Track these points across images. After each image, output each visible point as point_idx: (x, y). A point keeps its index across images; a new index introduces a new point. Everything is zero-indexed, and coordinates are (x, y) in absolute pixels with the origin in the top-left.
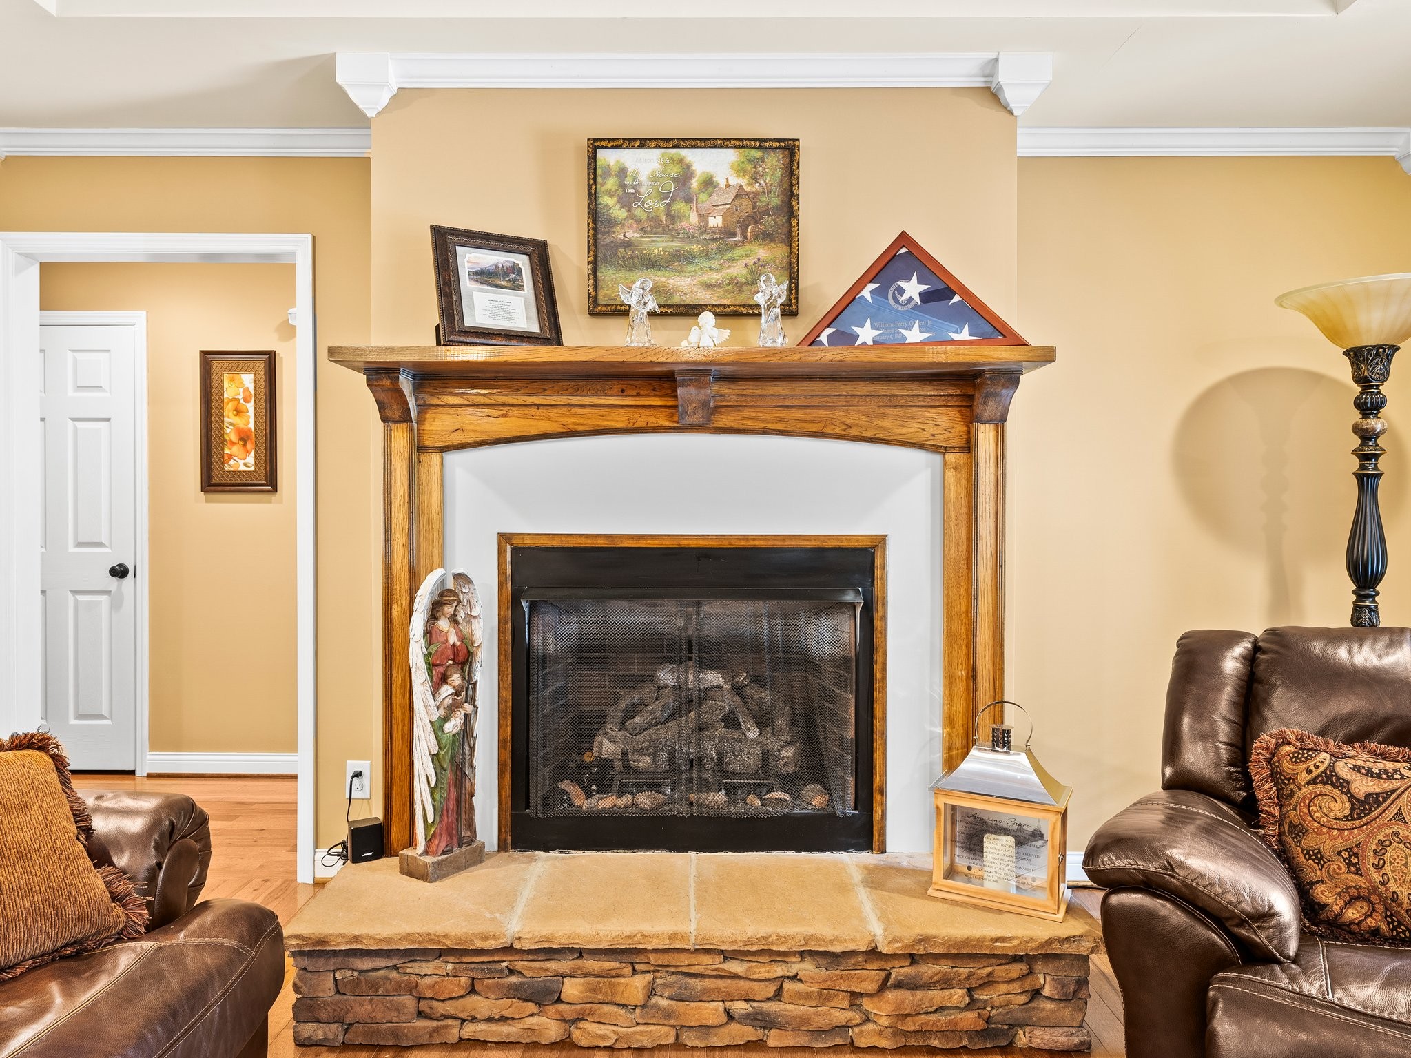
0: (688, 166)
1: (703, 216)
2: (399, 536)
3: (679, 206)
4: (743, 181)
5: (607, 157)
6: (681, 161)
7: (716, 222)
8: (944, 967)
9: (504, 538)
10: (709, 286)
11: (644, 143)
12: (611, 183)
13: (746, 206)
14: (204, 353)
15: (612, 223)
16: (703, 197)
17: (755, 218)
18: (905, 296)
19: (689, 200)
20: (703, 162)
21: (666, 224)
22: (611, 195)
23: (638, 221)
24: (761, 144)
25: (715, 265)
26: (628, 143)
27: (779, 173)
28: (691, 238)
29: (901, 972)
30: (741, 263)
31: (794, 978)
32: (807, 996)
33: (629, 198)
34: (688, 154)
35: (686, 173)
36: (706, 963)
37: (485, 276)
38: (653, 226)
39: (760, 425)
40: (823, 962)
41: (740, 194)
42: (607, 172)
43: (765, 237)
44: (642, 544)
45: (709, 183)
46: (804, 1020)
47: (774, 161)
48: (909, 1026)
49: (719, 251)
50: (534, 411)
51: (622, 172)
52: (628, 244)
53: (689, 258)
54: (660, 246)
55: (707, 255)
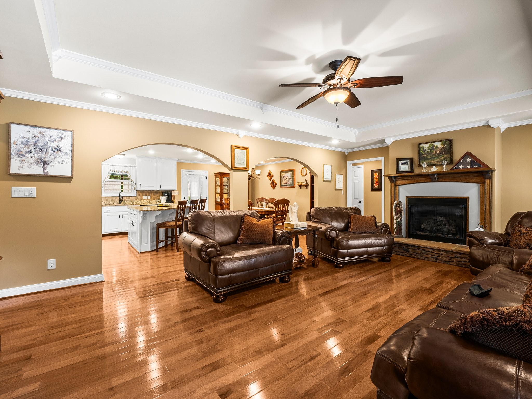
0: (434, 145)
1: (436, 152)
2: (393, 197)
3: (432, 151)
4: (442, 146)
5: (421, 146)
6: (432, 144)
7: (438, 152)
8: (465, 256)
9: (406, 197)
10: (437, 161)
11: (426, 143)
12: (422, 149)
13: (443, 149)
14: (371, 170)
15: (422, 154)
16: (436, 149)
17: (444, 151)
18: (467, 161)
19: (434, 150)
20: (436, 144)
21: (430, 153)
22: (422, 151)
23: (426, 154)
24: (445, 140)
25: (438, 158)
26: (424, 143)
27: (448, 144)
28: (434, 155)
29: (458, 255)
30: (442, 158)
31: (441, 254)
32: (443, 256)
33: (424, 151)
34: (433, 143)
35: (433, 146)
36: (428, 250)
37: (403, 164)
38: (428, 154)
39: (446, 181)
40: (445, 252)
41: (442, 148)
42: (421, 147)
43: (446, 154)
44: (427, 198)
45: (437, 147)
46: (442, 259)
47: (448, 143)
48: (459, 263)
49: (439, 156)
50: (411, 180)
51: (423, 147)
52: (424, 157)
53: (434, 158)
54: (429, 157)
55: (437, 157)
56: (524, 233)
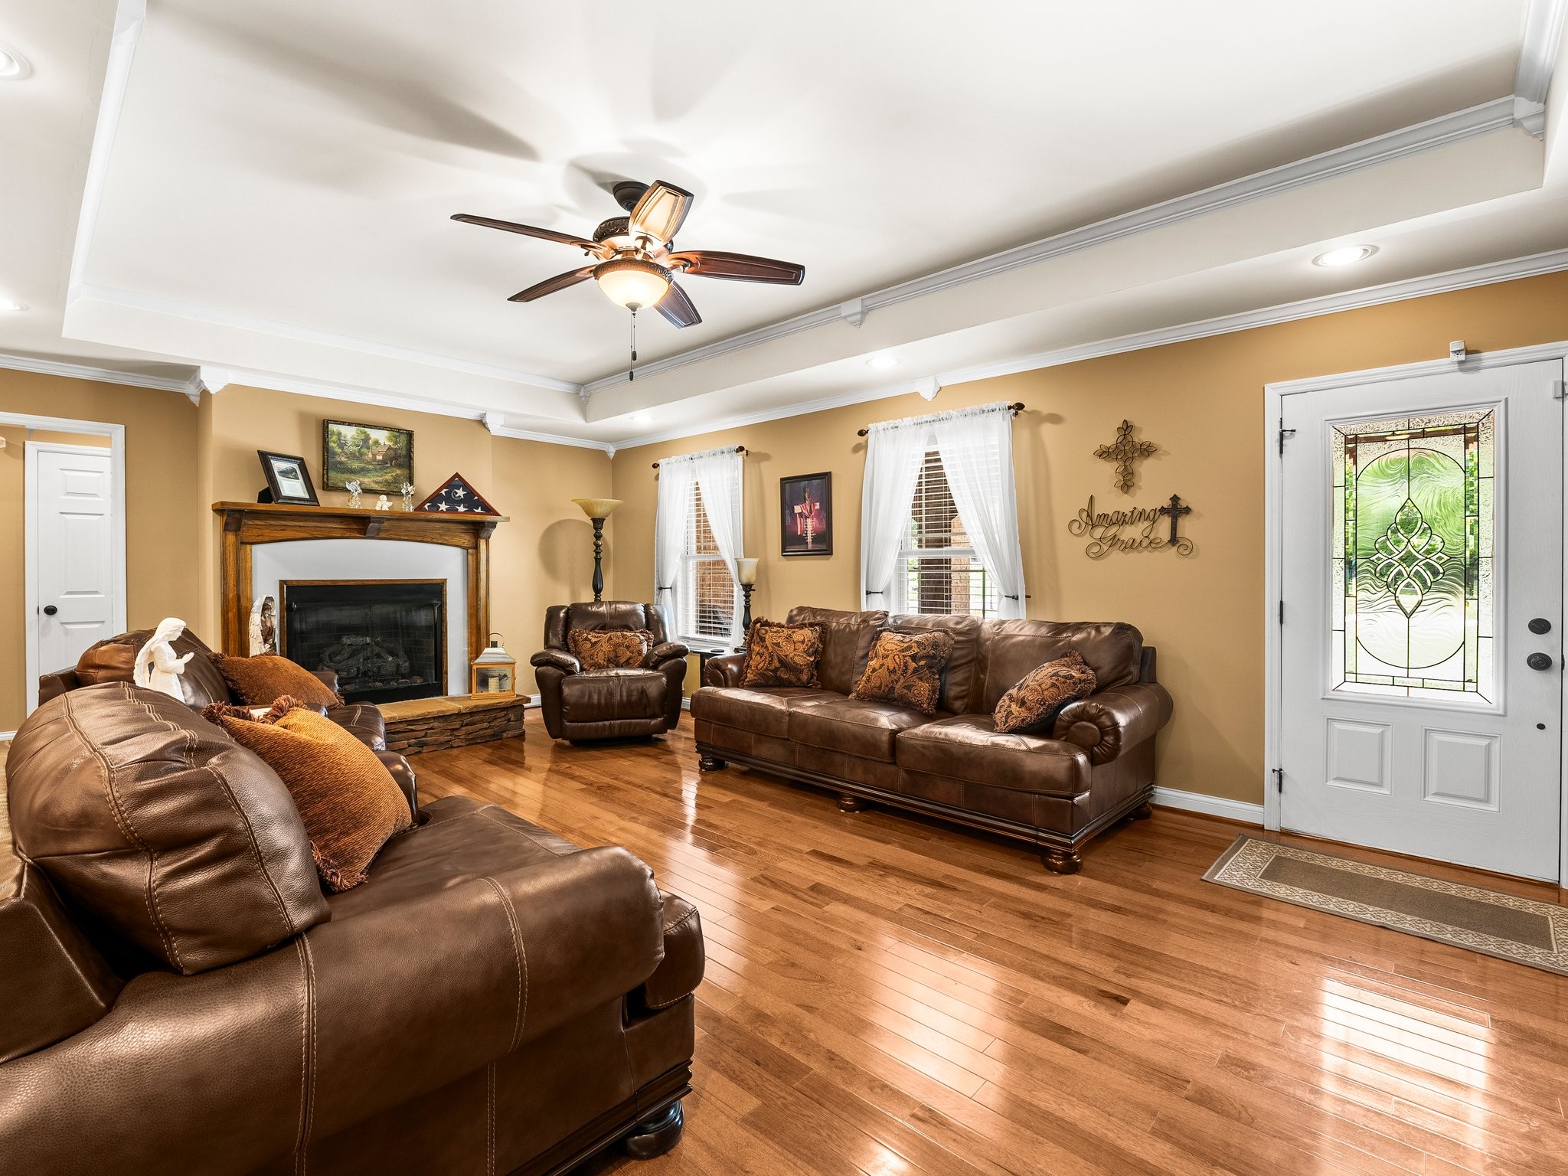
0: (368, 435)
1: (374, 455)
2: (231, 582)
3: (364, 450)
4: (391, 444)
5: (333, 427)
6: (365, 433)
7: (379, 458)
8: (481, 716)
9: (282, 583)
10: (377, 483)
11: (350, 424)
12: (334, 438)
13: (392, 453)
15: (335, 454)
16: (374, 447)
17: (396, 457)
18: (458, 495)
19: (368, 448)
20: (374, 434)
21: (359, 456)
22: (334, 442)
23: (346, 454)
24: (399, 430)
25: (379, 474)
26: (343, 423)
27: (405, 442)
28: (369, 463)
29: (467, 720)
30: (390, 475)
31: (432, 729)
32: (436, 733)
33: (342, 445)
34: (368, 431)
35: (367, 438)
37: (285, 473)
38: (352, 456)
39: (398, 537)
40: (441, 720)
41: (390, 448)
42: (333, 433)
43: (399, 466)
44: (347, 584)
45: (377, 443)
46: (436, 740)
47: (403, 438)
48: (470, 737)
49: (381, 469)
50: (298, 528)
51: (339, 434)
52: (342, 463)
53: (368, 471)
54: (356, 465)
55: (376, 470)
56: (596, 642)
